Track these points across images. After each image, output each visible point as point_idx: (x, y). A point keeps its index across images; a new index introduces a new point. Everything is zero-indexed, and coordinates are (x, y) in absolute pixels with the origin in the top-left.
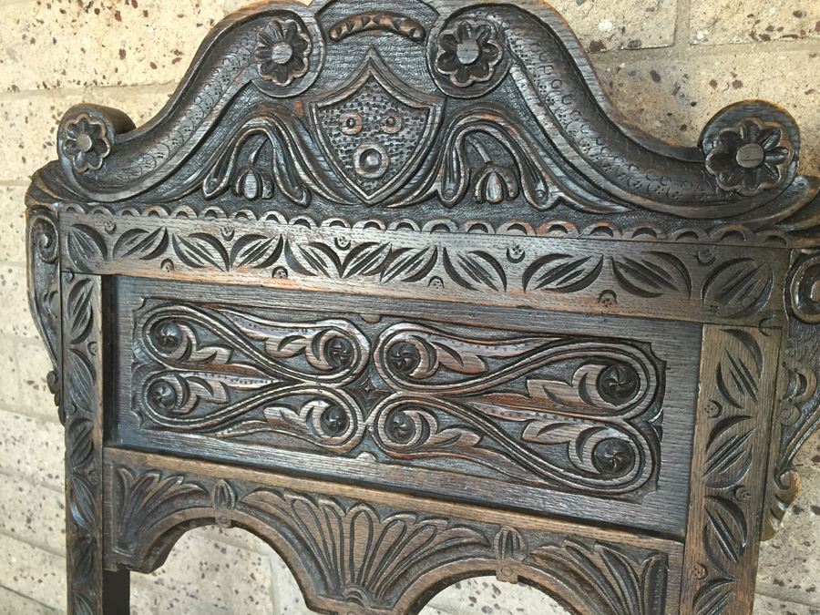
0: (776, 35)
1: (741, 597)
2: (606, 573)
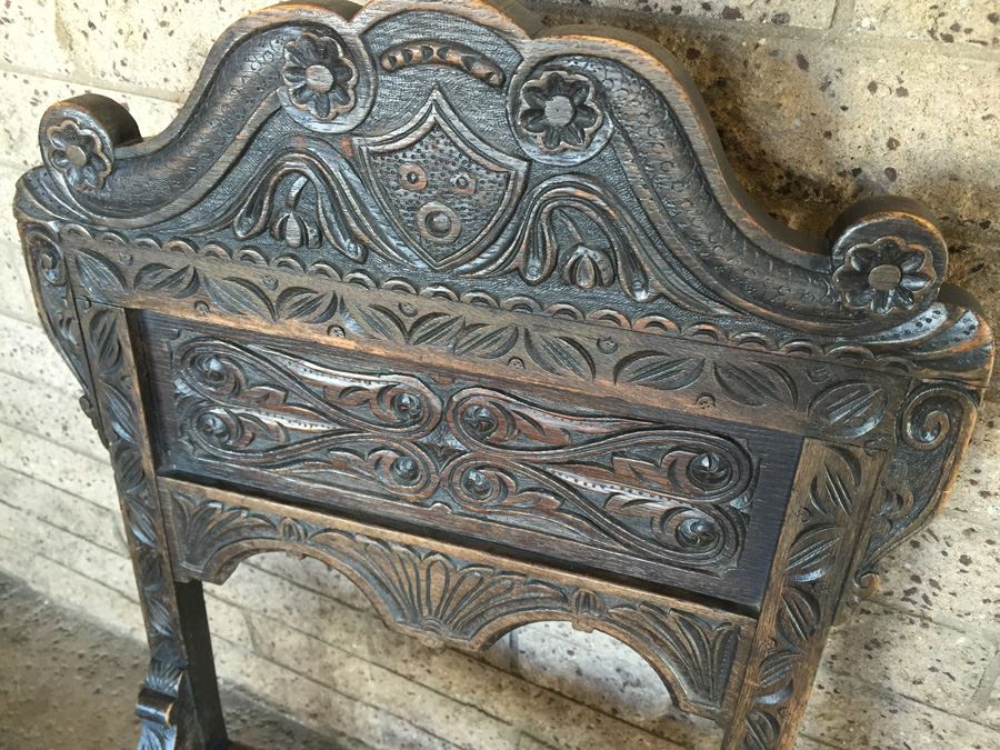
0: (961, 38)
1: (806, 666)
2: (680, 635)
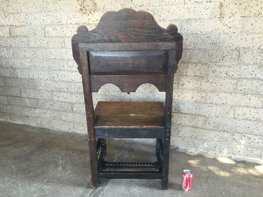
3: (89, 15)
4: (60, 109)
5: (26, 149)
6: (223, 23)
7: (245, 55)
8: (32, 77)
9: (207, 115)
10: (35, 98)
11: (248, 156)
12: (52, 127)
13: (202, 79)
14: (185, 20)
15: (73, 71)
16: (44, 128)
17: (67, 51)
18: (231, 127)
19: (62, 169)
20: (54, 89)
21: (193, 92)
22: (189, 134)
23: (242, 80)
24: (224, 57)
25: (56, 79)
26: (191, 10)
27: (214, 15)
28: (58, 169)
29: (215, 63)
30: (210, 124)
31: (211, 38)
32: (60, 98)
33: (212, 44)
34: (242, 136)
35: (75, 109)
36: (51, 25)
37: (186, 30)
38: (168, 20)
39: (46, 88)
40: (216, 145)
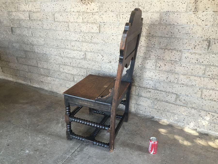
3: (87, 5)
4: (65, 79)
5: (38, 107)
6: (197, 16)
7: (215, 45)
8: (45, 52)
9: (179, 93)
10: (47, 68)
11: (211, 130)
12: (59, 91)
13: (176, 63)
14: (165, 12)
15: (75, 50)
16: (54, 91)
17: (70, 33)
18: (199, 105)
19: (61, 126)
20: (61, 63)
21: (168, 73)
22: (163, 108)
23: (210, 67)
24: (196, 46)
25: (62, 55)
26: (170, 4)
27: (190, 9)
28: (58, 125)
29: (188, 50)
30: (181, 101)
31: (186, 29)
32: (65, 70)
33: (187, 34)
34: (207, 113)
35: (76, 79)
36: (59, 12)
37: (165, 21)
38: (150, 11)
39: (55, 61)
40: (185, 119)
